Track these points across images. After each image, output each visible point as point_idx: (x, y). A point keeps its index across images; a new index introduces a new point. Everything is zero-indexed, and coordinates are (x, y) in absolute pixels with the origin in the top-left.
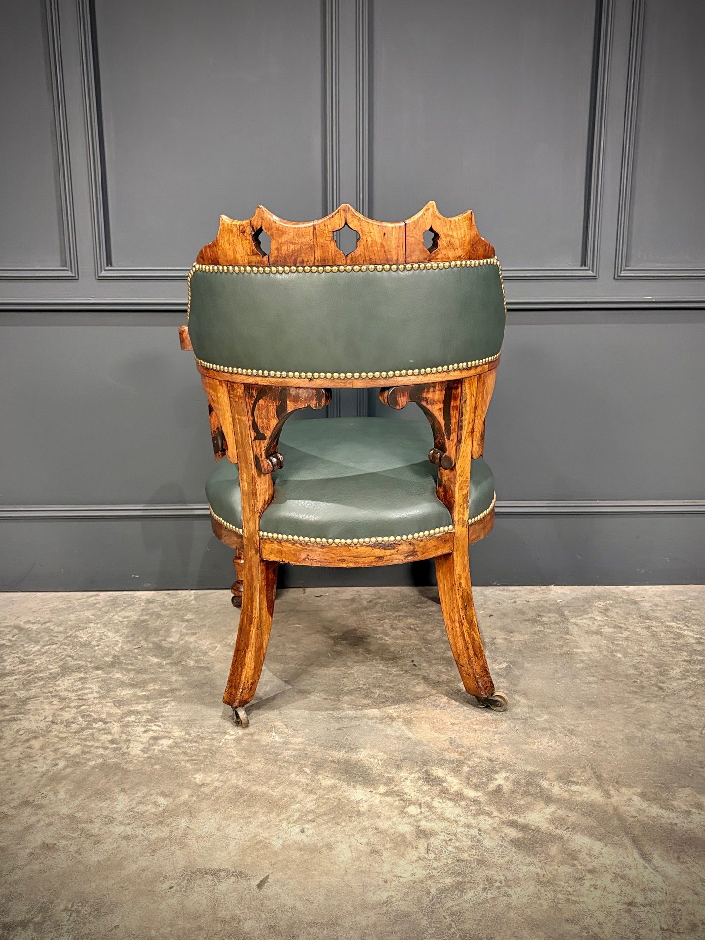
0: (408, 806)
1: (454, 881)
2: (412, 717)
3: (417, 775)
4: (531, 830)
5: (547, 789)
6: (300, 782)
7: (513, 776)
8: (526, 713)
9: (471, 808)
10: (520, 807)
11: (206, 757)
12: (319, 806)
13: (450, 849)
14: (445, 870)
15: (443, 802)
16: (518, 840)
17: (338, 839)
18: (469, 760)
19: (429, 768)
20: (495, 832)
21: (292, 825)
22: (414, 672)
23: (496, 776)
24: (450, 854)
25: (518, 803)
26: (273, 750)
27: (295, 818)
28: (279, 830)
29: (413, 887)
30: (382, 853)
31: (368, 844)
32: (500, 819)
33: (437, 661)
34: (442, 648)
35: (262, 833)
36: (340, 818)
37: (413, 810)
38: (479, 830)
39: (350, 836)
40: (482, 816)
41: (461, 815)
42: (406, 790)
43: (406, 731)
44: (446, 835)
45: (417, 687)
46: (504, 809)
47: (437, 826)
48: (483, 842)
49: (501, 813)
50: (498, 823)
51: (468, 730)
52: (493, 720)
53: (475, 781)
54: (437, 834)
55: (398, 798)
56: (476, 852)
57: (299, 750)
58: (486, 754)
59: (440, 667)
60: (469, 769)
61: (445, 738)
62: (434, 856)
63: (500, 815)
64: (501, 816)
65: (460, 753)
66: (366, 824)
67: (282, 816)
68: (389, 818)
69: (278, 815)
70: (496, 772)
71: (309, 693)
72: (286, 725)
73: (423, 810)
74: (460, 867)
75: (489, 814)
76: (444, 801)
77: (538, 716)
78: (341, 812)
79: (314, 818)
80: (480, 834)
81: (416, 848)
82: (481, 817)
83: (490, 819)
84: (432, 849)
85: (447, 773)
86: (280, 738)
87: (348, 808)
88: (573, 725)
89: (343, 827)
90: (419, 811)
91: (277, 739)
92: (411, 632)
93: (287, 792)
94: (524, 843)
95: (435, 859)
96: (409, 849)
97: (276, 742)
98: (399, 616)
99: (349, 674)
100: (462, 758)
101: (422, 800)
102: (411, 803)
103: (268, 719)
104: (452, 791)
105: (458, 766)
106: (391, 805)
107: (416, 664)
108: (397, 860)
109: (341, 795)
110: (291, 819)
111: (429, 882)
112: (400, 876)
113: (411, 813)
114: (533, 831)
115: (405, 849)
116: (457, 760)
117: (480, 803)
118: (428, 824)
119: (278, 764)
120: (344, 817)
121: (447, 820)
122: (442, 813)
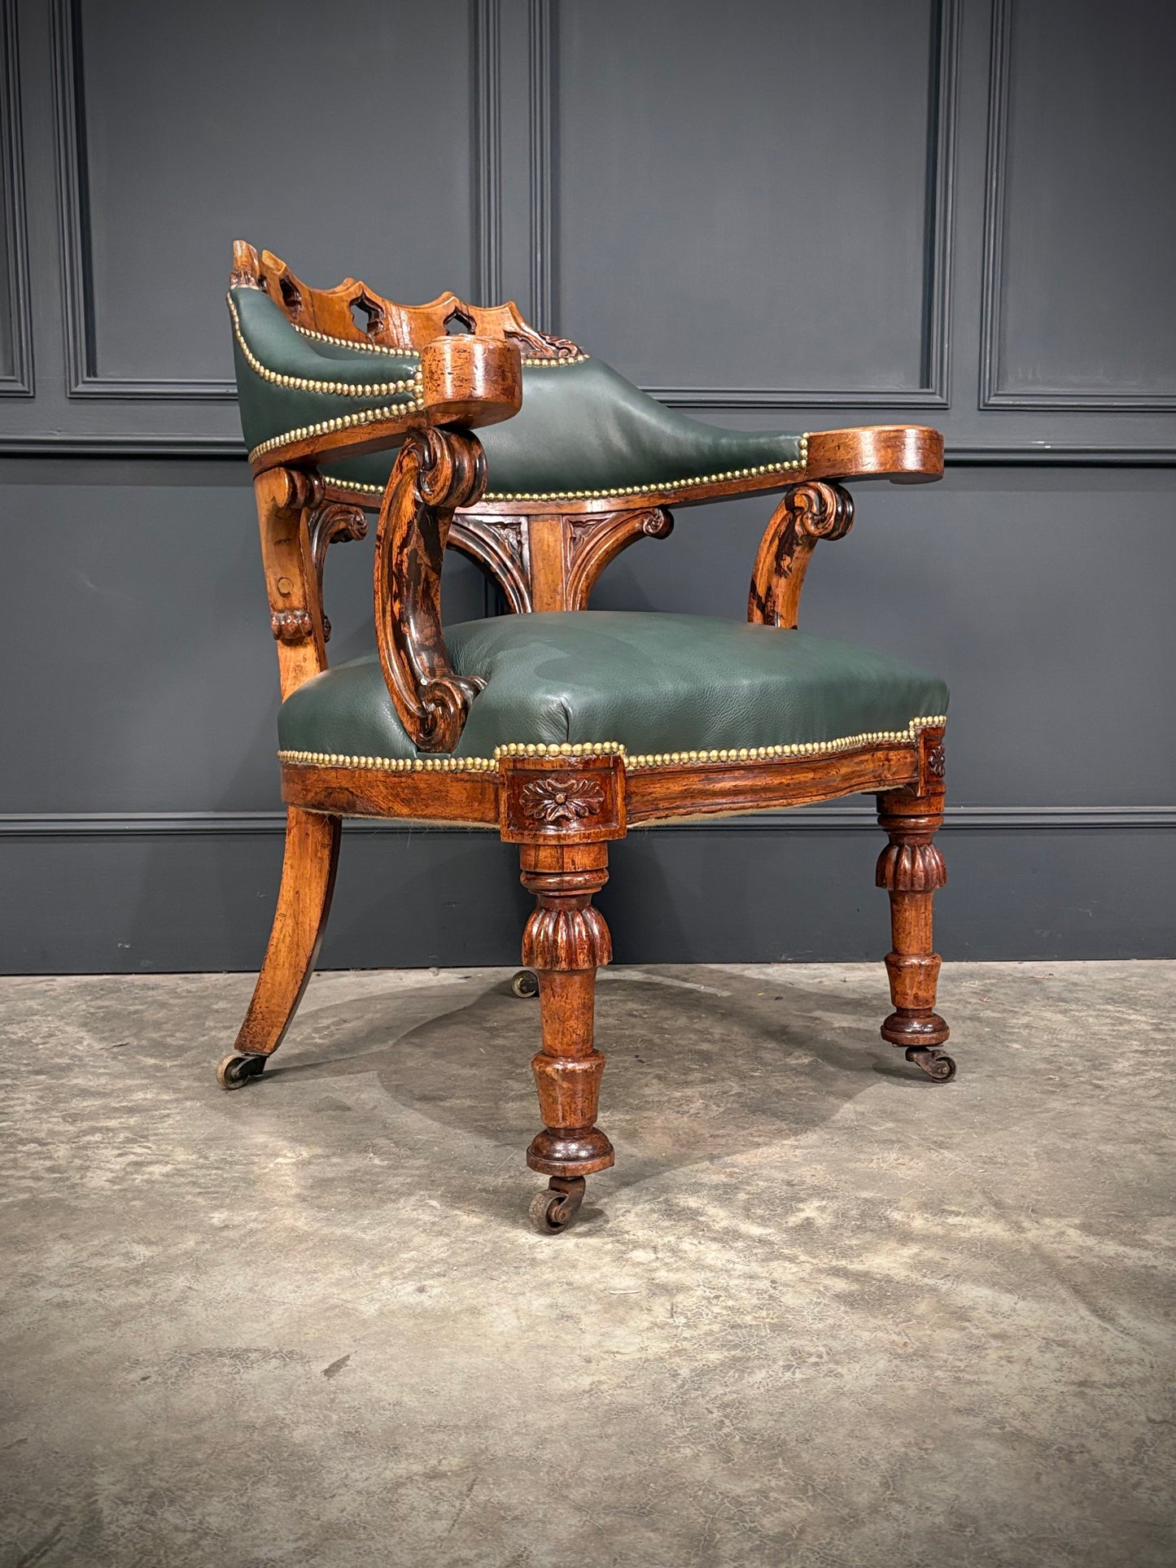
0: (632, 1250)
1: (726, 1357)
2: (637, 1127)
3: (647, 1207)
4: (876, 1280)
5: (901, 1222)
6: (418, 1219)
7: (834, 1205)
8: (852, 1121)
9: (755, 1251)
10: (852, 1248)
11: (235, 1188)
12: (455, 1253)
13: (717, 1310)
14: (706, 1341)
15: (700, 1243)
16: (851, 1295)
17: (493, 1300)
18: (748, 1184)
19: (670, 1196)
20: (803, 1284)
21: (399, 1281)
22: (641, 1070)
23: (801, 1205)
24: (716, 1318)
25: (847, 1242)
26: (368, 1177)
27: (406, 1271)
28: (374, 1288)
29: (643, 1369)
30: (579, 1319)
31: (551, 1306)
32: (813, 1264)
33: (681, 1056)
34: (690, 1039)
35: (338, 1294)
36: (496, 1269)
37: (639, 1255)
38: (774, 1282)
39: (515, 1295)
40: (776, 1263)
41: (737, 1261)
42: (627, 1228)
43: (626, 1146)
44: (708, 1291)
45: (646, 1089)
46: (821, 1252)
47: (689, 1278)
48: (782, 1300)
49: (815, 1257)
50: (809, 1271)
52: (790, 1131)
53: (759, 1212)
54: (689, 1289)
55: (612, 1239)
56: (769, 1315)
57: (419, 1176)
58: (780, 1175)
59: (687, 1064)
60: (747, 1197)
61: (700, 1155)
62: (684, 1321)
63: (811, 1260)
64: (815, 1261)
65: (731, 1175)
66: (549, 1276)
67: (382, 1268)
68: (593, 1268)
69: (375, 1267)
70: (802, 1200)
71: (442, 1101)
72: (396, 1143)
74: (738, 1337)
75: (792, 1259)
76: (703, 1242)
77: (876, 1124)
78: (498, 1261)
79: (445, 1271)
80: (774, 1288)
81: (649, 1310)
82: (774, 1264)
83: (793, 1265)
84: (679, 1310)
85: (705, 1202)
86: (383, 1160)
87: (513, 1255)
88: (942, 1136)
89: (503, 1282)
91: (378, 1162)
92: (633, 1020)
93: (393, 1235)
94: (864, 1300)
95: (688, 1326)
96: (635, 1312)
97: (375, 1166)
99: (517, 1075)
100: (734, 1181)
101: (659, 1242)
102: (636, 1245)
103: (363, 1135)
104: (717, 1227)
106: (599, 1250)
108: (610, 1329)
109: (500, 1237)
110: (399, 1272)
112: (617, 1352)
113: (637, 1260)
114: (880, 1281)
115: (627, 1313)
116: (725, 1185)
117: (772, 1243)
118: (671, 1275)
119: (377, 1195)
120: (505, 1268)
121: (711, 1268)
122: (699, 1259)
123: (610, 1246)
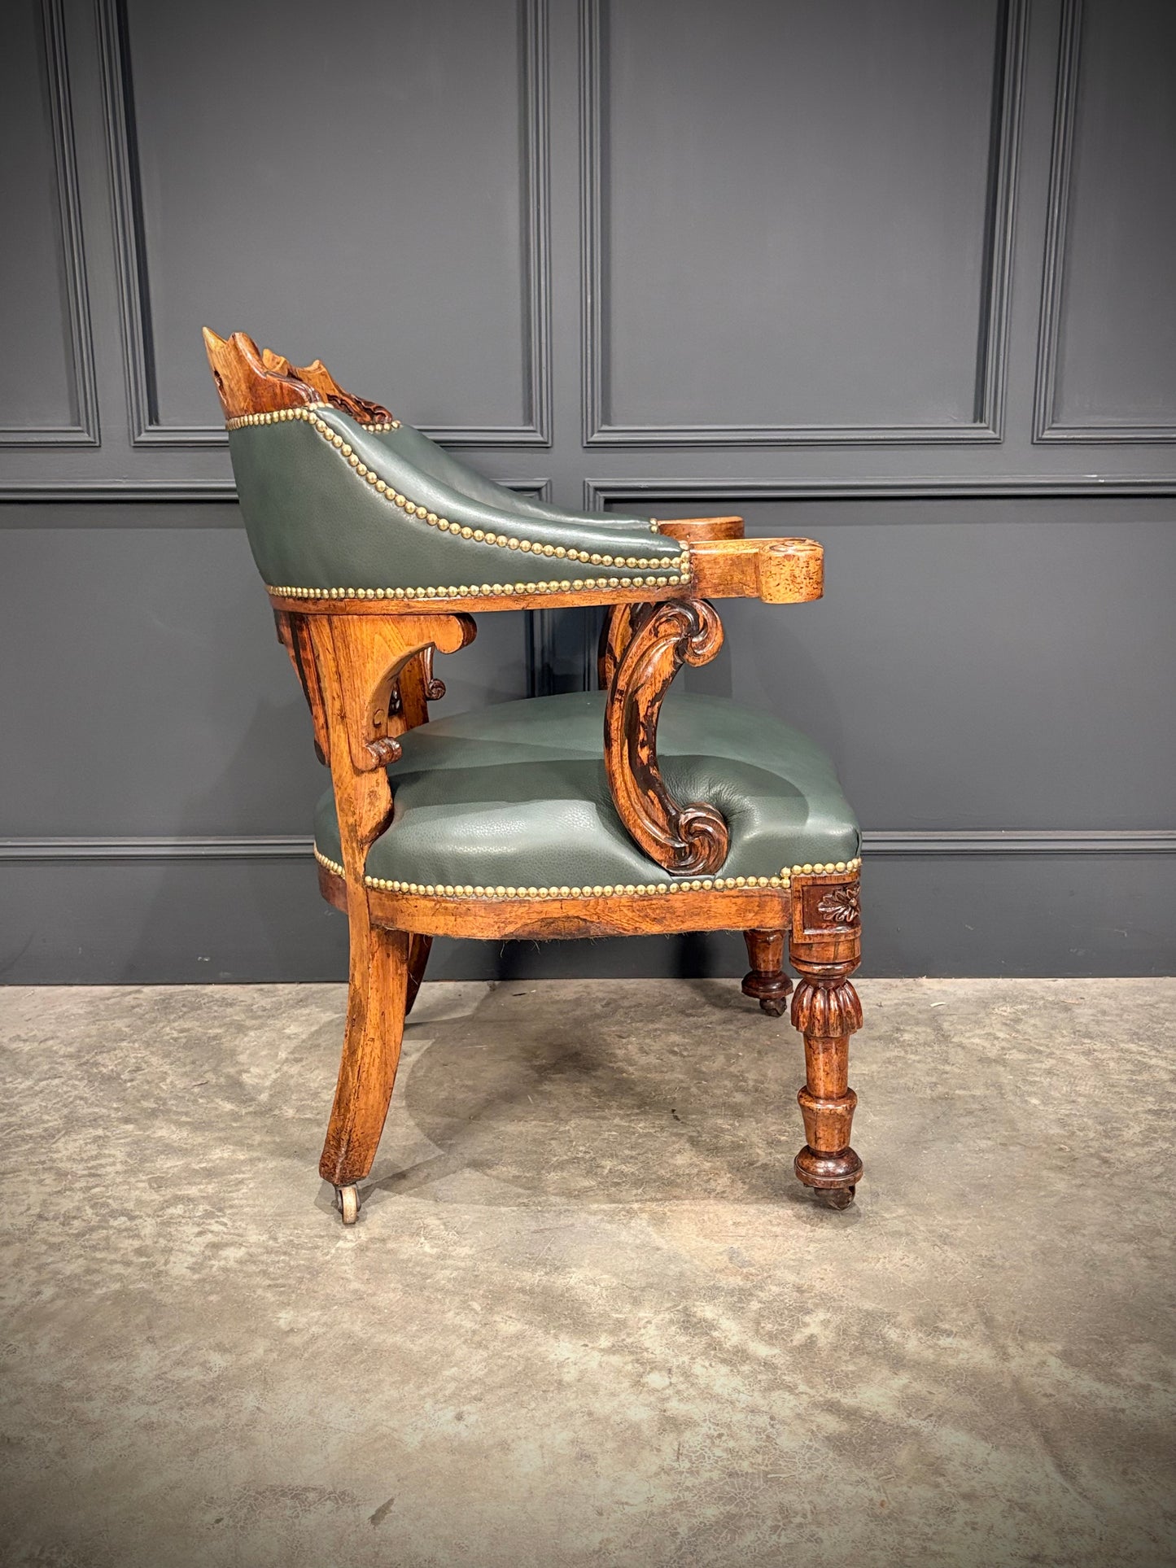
0: (649, 1373)
1: (722, 1513)
2: (666, 1210)
3: (668, 1316)
4: (863, 1418)
5: (896, 1343)
6: (461, 1326)
7: (837, 1319)
8: (867, 1205)
9: (759, 1377)
10: (847, 1376)
11: (301, 1280)
12: (491, 1371)
13: (718, 1452)
14: (706, 1492)
15: (711, 1365)
16: (840, 1437)
17: (521, 1433)
18: (762, 1289)
19: (690, 1303)
20: (798, 1421)
21: (441, 1406)
22: (675, 1130)
23: (807, 1319)
24: (717, 1462)
25: (844, 1368)
26: (418, 1269)
27: (447, 1393)
28: (417, 1414)
29: (648, 1524)
30: (596, 1458)
31: (573, 1442)
32: (810, 1397)
33: (715, 1111)
34: (725, 1087)
35: (387, 1421)
36: (526, 1393)
37: (656, 1380)
38: (772, 1418)
39: (542, 1427)
40: (777, 1393)
41: (742, 1389)
42: (647, 1344)
43: (655, 1236)
44: (712, 1427)
45: (678, 1156)
46: (818, 1380)
47: (697, 1410)
48: (778, 1441)
49: (812, 1388)
50: (805, 1405)
51: (762, 1234)
52: (807, 1218)
53: (768, 1327)
54: (696, 1424)
55: (632, 1357)
56: (764, 1460)
57: (464, 1270)
58: (791, 1278)
59: (720, 1121)
60: (760, 1305)
61: (721, 1250)
62: (688, 1465)
63: (809, 1390)
64: (812, 1392)
65: (746, 1277)
66: (573, 1404)
67: (425, 1390)
68: (613, 1394)
69: (419, 1388)
70: (808, 1312)
71: (490, 1167)
72: (444, 1224)
74: (734, 1488)
75: (791, 1389)
76: (713, 1364)
77: (888, 1210)
78: (529, 1382)
79: (482, 1394)
80: (772, 1426)
81: (659, 1450)
82: (775, 1394)
83: (792, 1397)
84: (685, 1452)
85: (721, 1312)
86: (432, 1247)
87: (542, 1374)
88: (948, 1227)
89: (532, 1410)
90: (667, 1381)
91: (427, 1249)
92: (674, 1058)
93: (436, 1346)
94: (850, 1443)
95: (691, 1472)
96: (646, 1453)
97: (425, 1254)
98: (656, 1030)
99: (561, 1133)
100: (749, 1285)
101: (674, 1362)
102: (654, 1367)
103: (415, 1212)
104: (727, 1346)
105: (740, 1300)
106: (619, 1371)
107: (680, 1116)
108: (622, 1473)
109: (532, 1351)
110: (440, 1396)
111: (678, 1515)
112: (627, 1503)
113: (653, 1385)
114: (868, 1420)
115: (639, 1453)
116: (741, 1289)
117: (775, 1368)
118: (682, 1406)
119: (426, 1294)
120: (535, 1392)
121: (716, 1398)
122: (708, 1386)
123: (629, 1367)
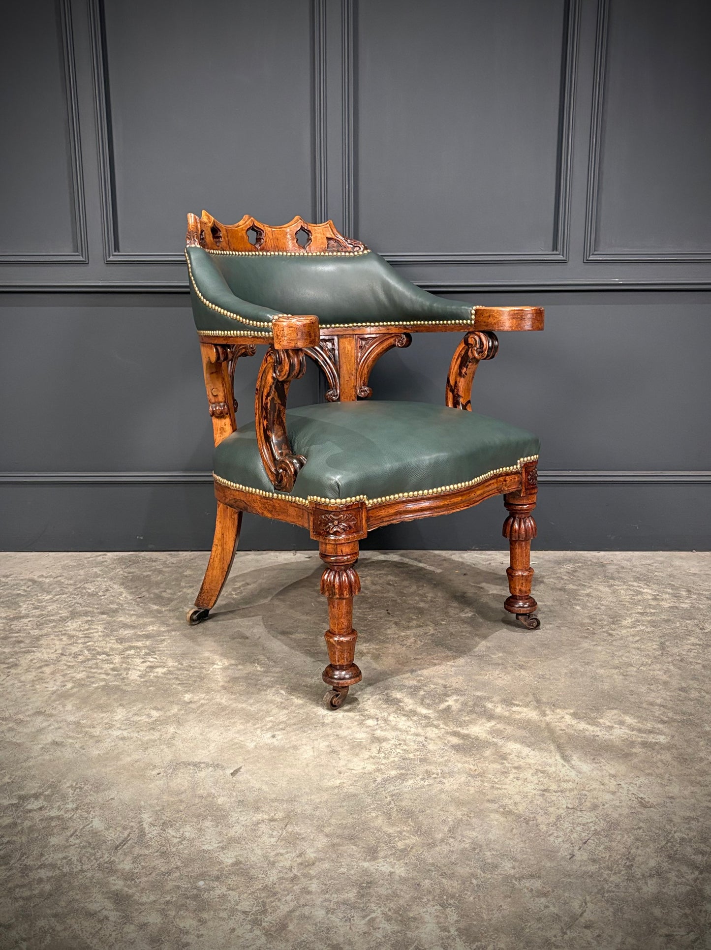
0: (367, 719)
1: (398, 773)
3: (378, 697)
4: (470, 738)
5: (490, 709)
6: (275, 700)
7: (461, 698)
8: (483, 651)
10: (465, 721)
12: (289, 719)
13: (399, 751)
14: (392, 766)
16: (459, 745)
17: (303, 742)
18: (426, 686)
19: (389, 692)
20: (439, 739)
21: (265, 732)
22: (388, 619)
23: (447, 699)
24: (398, 755)
25: (463, 719)
26: (254, 677)
27: (268, 727)
28: (252, 734)
29: (362, 778)
30: (339, 753)
31: (328, 746)
32: (445, 730)
33: (409, 611)
34: (415, 600)
35: (238, 738)
36: (307, 727)
37: (370, 722)
38: (426, 738)
40: (429, 728)
41: (412, 726)
43: (374, 663)
44: (396, 741)
45: (388, 630)
46: (450, 723)
47: (390, 734)
48: (428, 746)
49: (447, 725)
50: (443, 732)
51: (427, 664)
52: (452, 657)
53: (428, 701)
54: (389, 740)
56: (421, 754)
57: (277, 677)
58: (442, 682)
59: (411, 616)
60: (423, 693)
61: (407, 670)
63: (445, 727)
64: (447, 728)
65: (418, 681)
66: (329, 732)
67: (257, 725)
68: (349, 728)
69: (253, 724)
70: (448, 696)
72: (268, 658)
73: (379, 722)
74: (406, 764)
75: (437, 727)
76: (399, 716)
77: (493, 654)
78: (308, 723)
79: (284, 727)
80: (426, 740)
81: (370, 750)
83: (436, 730)
84: (382, 750)
85: (404, 695)
86: (263, 668)
87: (314, 720)
88: (524, 662)
89: (309, 734)
90: (376, 723)
92: (389, 587)
93: (263, 708)
94: (464, 747)
95: (384, 758)
96: (363, 750)
97: (258, 671)
98: (381, 575)
100: (419, 684)
101: (380, 716)
102: (370, 717)
103: (253, 653)
104: (407, 709)
105: (415, 691)
106: (352, 719)
107: (390, 613)
108: (351, 758)
109: (310, 711)
110: (263, 727)
112: (353, 769)
113: (369, 725)
114: (473, 739)
116: (416, 686)
117: (430, 718)
118: (382, 732)
119: (258, 687)
120: (311, 727)
121: (400, 730)
122: (395, 725)
